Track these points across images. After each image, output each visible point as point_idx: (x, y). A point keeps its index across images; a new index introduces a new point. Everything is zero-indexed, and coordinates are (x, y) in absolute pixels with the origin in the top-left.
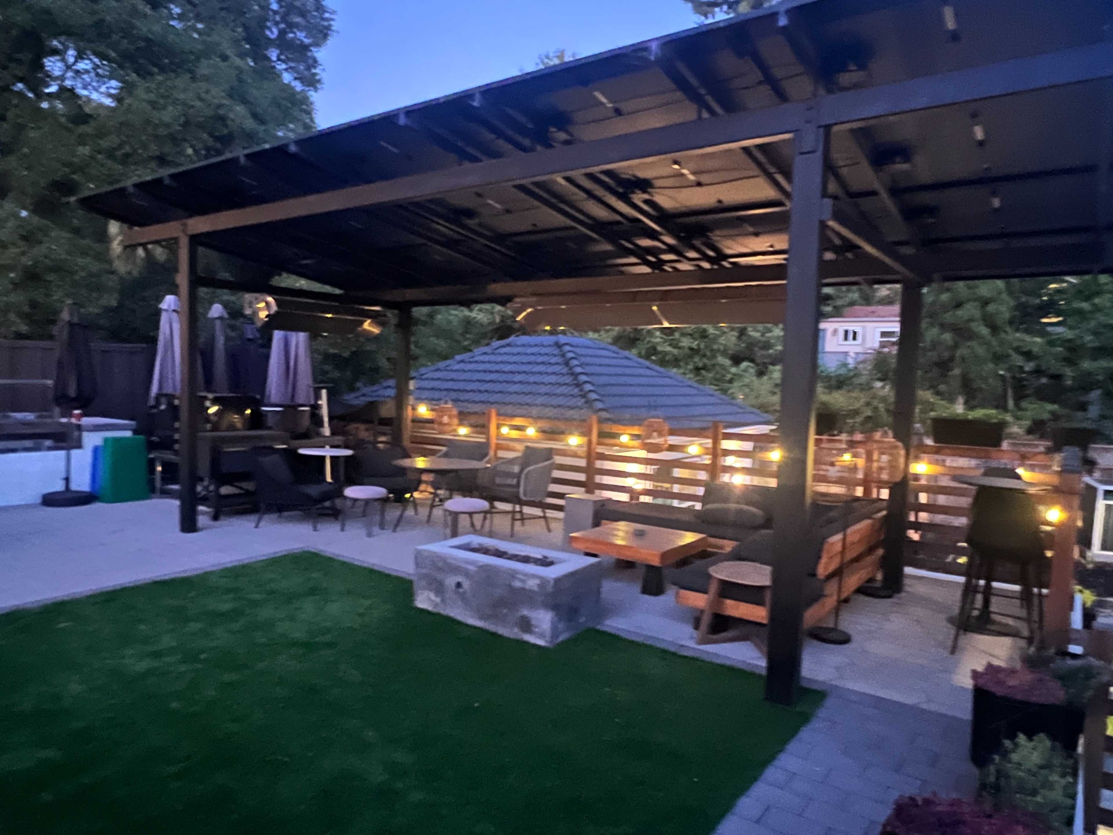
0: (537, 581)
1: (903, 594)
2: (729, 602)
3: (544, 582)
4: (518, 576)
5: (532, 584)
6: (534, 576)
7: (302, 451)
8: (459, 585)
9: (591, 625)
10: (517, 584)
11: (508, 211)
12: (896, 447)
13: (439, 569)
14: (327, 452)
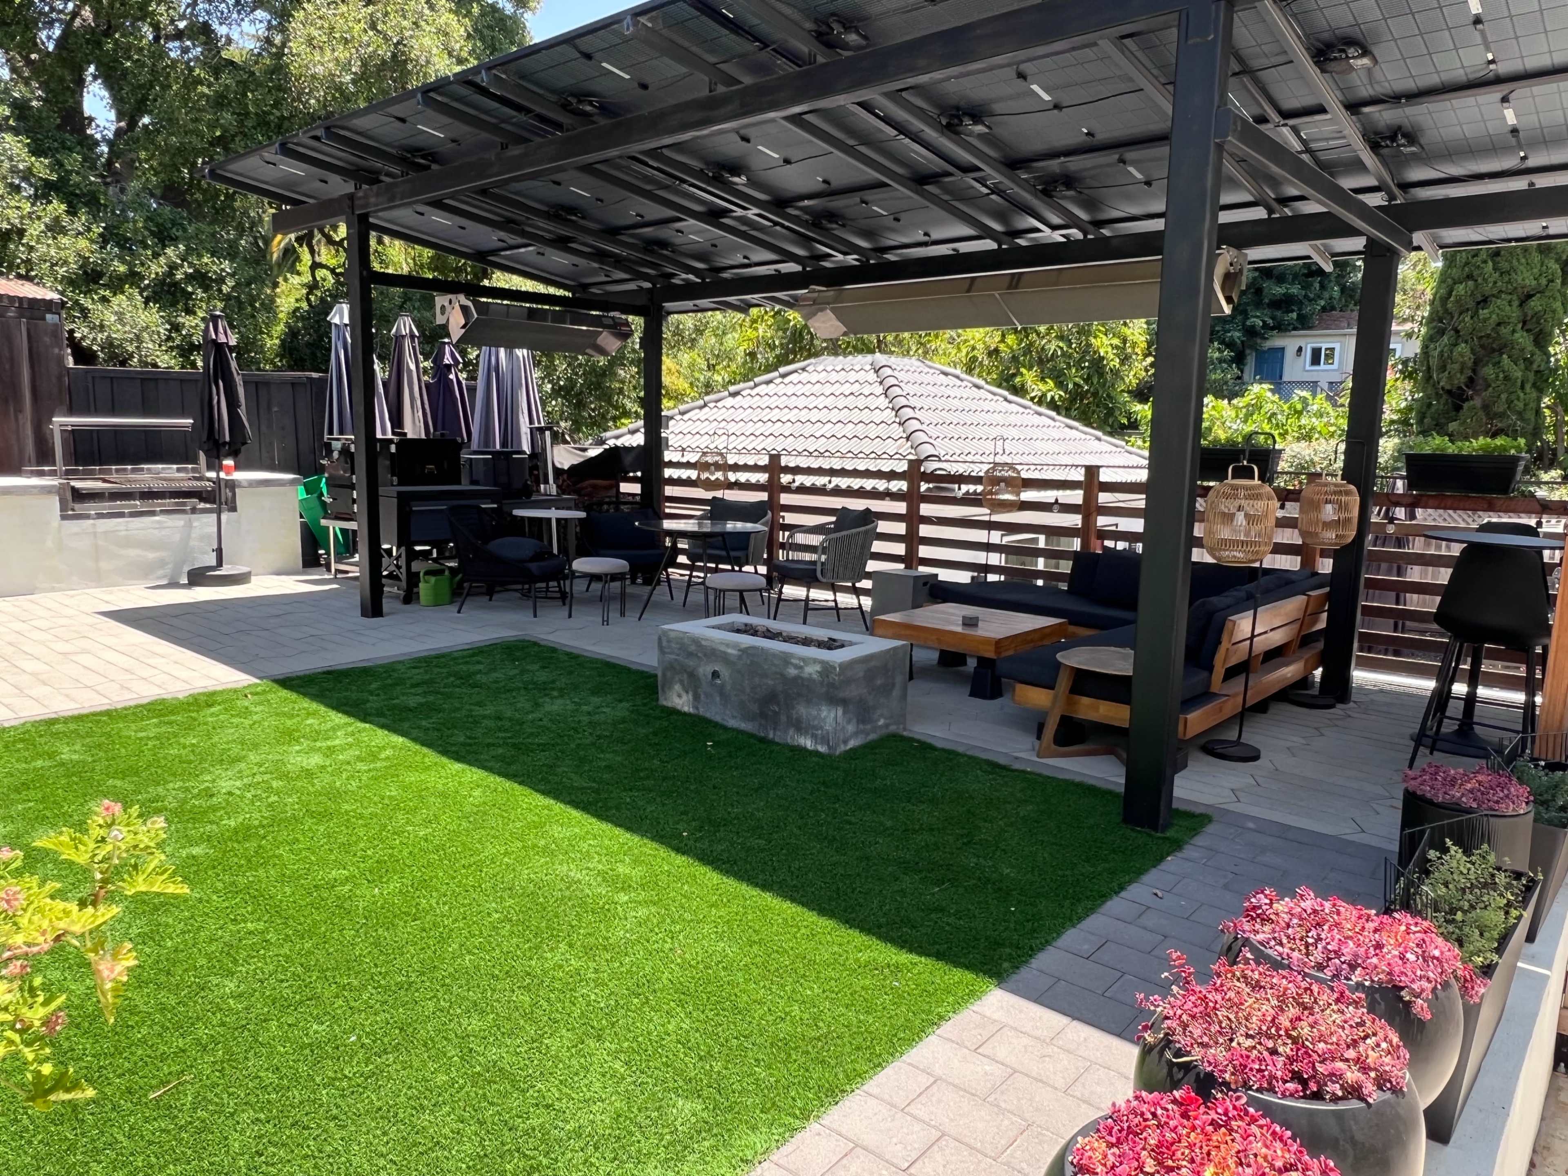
0: (818, 668)
1: (1352, 704)
2: (1085, 700)
3: (827, 668)
4: (794, 661)
5: (812, 670)
6: (815, 661)
7: (518, 512)
8: (715, 675)
9: (893, 728)
10: (792, 672)
11: (787, 162)
12: (1348, 493)
13: (690, 655)
14: (553, 514)
